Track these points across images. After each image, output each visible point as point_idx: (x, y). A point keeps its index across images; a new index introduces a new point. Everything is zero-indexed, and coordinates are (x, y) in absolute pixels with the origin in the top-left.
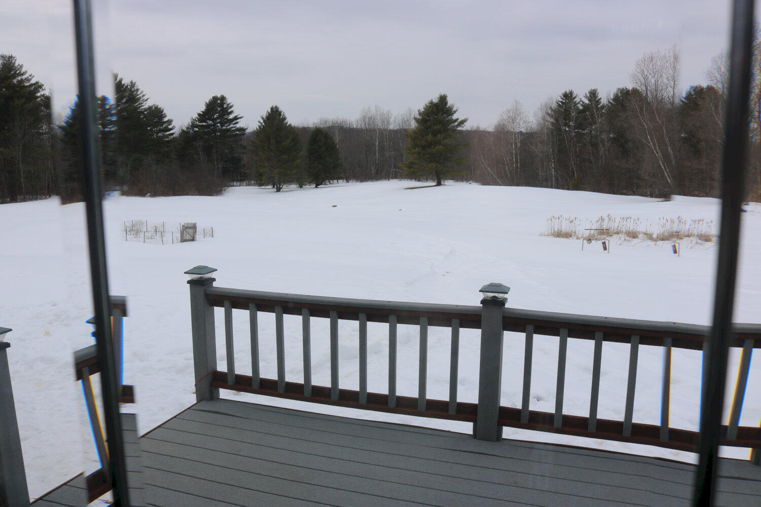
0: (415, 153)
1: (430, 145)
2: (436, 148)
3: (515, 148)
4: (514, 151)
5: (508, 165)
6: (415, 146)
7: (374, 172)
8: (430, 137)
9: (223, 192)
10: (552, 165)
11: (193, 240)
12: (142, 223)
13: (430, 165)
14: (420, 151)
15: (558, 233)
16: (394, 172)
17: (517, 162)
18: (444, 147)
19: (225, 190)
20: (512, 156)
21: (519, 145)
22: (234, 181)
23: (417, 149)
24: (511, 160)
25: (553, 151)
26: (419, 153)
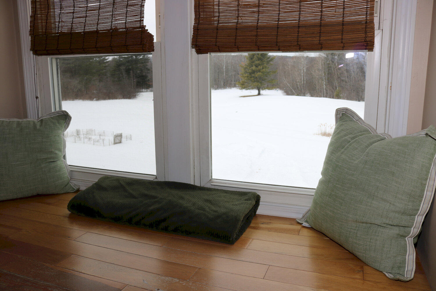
0: (246, 77)
1: (254, 72)
2: (258, 74)
3: (303, 72)
4: (302, 74)
5: (299, 82)
6: (246, 72)
7: (222, 83)
8: (254, 68)
9: (137, 96)
10: (324, 83)
11: (120, 142)
12: (92, 130)
13: (254, 84)
14: (248, 75)
15: (324, 134)
16: (234, 84)
17: (304, 80)
18: (262, 73)
19: (138, 95)
20: (301, 77)
21: (305, 71)
22: (143, 89)
23: (247, 74)
24: (301, 79)
25: (325, 75)
26: (248, 77)
